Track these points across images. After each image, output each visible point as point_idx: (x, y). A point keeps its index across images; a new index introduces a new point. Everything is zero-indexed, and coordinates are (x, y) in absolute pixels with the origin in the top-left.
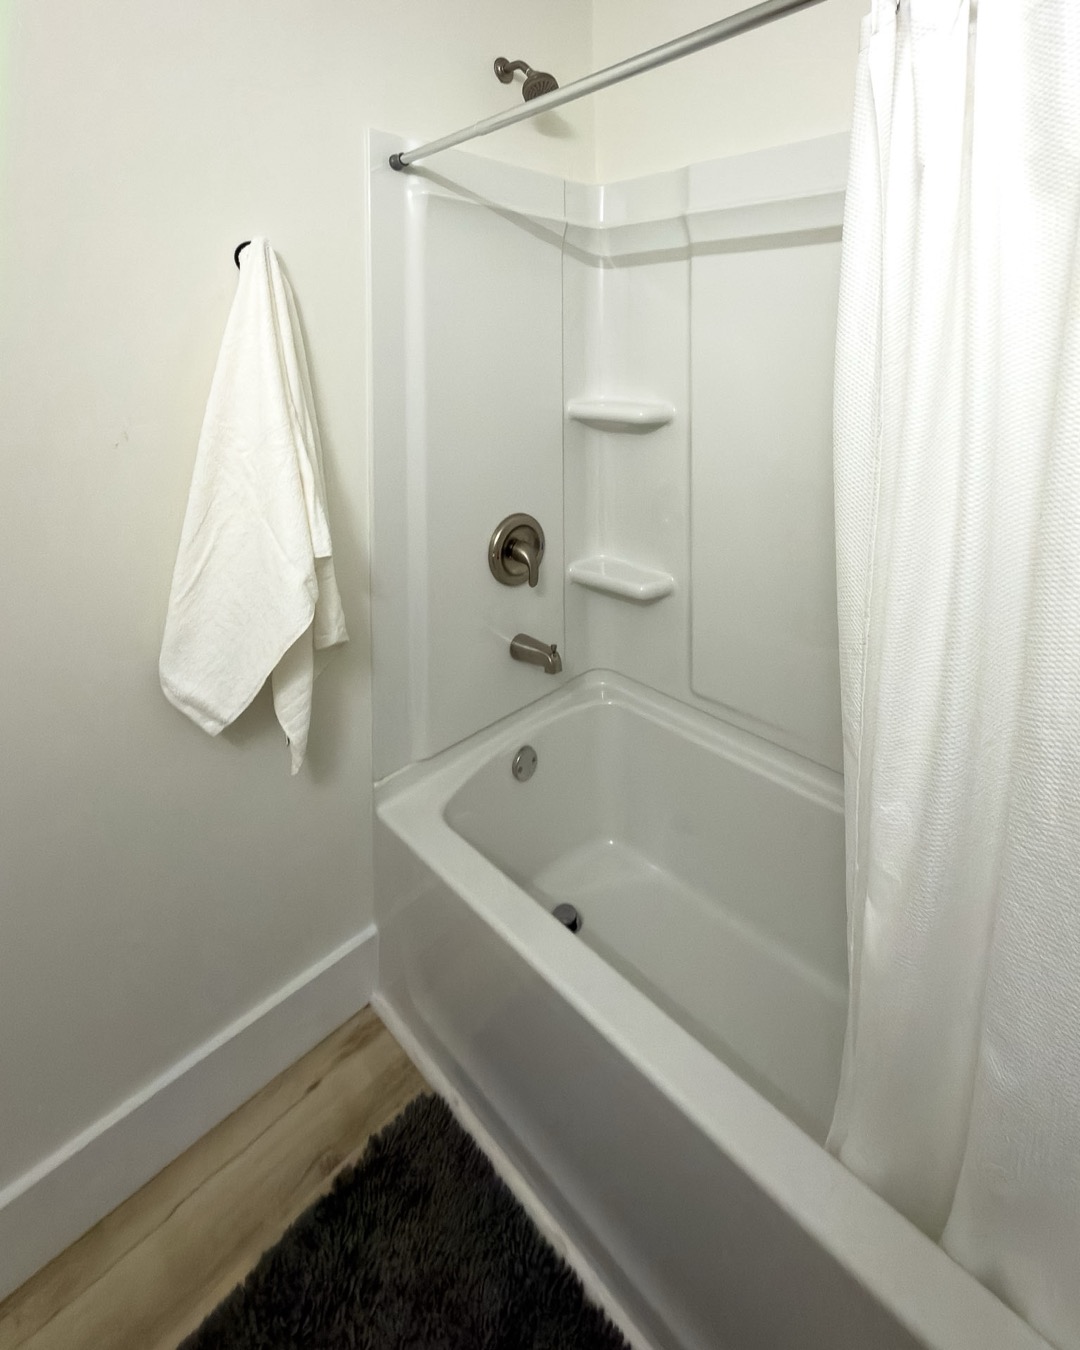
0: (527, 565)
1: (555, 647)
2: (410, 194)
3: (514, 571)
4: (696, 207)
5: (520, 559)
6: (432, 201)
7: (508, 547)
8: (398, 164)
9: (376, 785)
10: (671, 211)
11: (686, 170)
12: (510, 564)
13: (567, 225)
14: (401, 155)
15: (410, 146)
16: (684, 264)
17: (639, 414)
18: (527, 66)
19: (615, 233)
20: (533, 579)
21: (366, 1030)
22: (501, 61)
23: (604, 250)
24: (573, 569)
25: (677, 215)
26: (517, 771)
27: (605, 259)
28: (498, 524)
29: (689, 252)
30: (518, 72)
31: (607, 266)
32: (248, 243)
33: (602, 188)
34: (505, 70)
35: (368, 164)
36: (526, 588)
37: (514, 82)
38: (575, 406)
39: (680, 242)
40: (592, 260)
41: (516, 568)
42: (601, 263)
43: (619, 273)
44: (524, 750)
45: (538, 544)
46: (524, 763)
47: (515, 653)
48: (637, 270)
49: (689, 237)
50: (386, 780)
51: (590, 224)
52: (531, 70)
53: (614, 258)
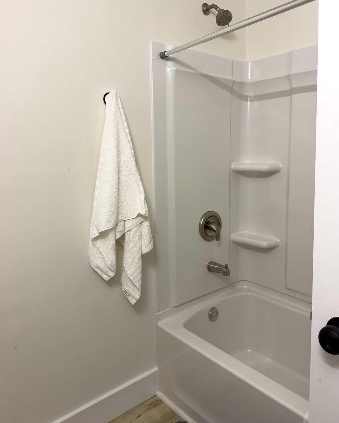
0: (216, 232)
1: (227, 265)
2: (168, 69)
3: (209, 234)
4: (295, 70)
5: (212, 230)
6: (177, 72)
7: (207, 225)
8: (163, 56)
9: (157, 314)
10: (283, 73)
11: (291, 53)
12: (208, 231)
13: (234, 81)
14: (165, 52)
15: (169, 48)
16: (288, 98)
17: (265, 167)
18: (218, 7)
19: (256, 84)
20: (217, 238)
21: (156, 402)
22: (205, 5)
23: (250, 93)
24: (233, 237)
25: (285, 75)
26: (210, 317)
27: (250, 97)
28: (202, 215)
29: (291, 92)
30: (213, 10)
31: (251, 101)
32: (109, 93)
33: (250, 63)
34: (206, 9)
35: (151, 56)
36: (215, 242)
37: (210, 14)
38: (235, 166)
39: (286, 87)
40: (245, 98)
41: (210, 233)
42: (249, 99)
43: (256, 103)
44: (212, 309)
45: (219, 224)
46: (213, 314)
47: (210, 269)
48: (265, 102)
49: (291, 85)
50: (160, 313)
51: (244, 81)
52: (220, 9)
53: (254, 96)
